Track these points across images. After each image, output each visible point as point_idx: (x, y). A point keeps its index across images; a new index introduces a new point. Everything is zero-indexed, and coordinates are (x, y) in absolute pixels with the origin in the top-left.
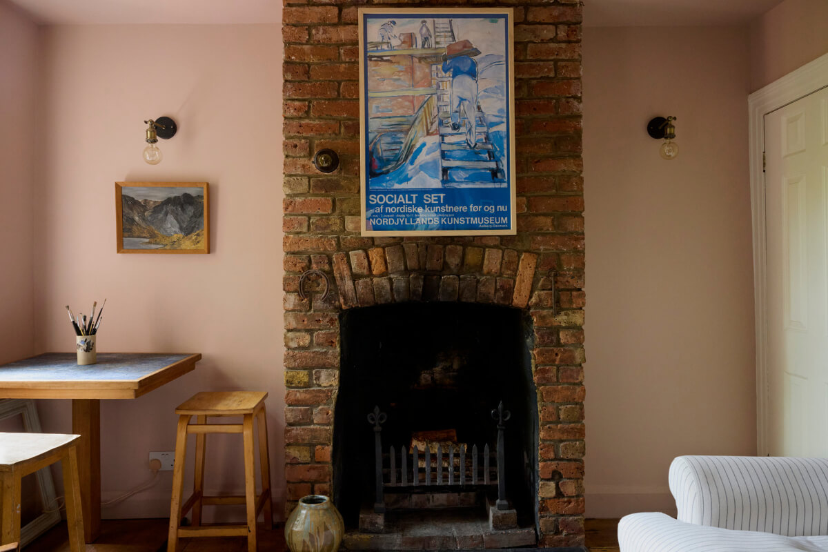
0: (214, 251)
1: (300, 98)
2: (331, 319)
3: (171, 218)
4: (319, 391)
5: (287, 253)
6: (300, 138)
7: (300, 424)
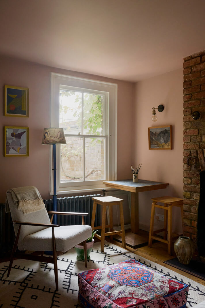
0: (174, 149)
1: (188, 94)
2: (197, 175)
3: (162, 138)
4: (193, 201)
5: (184, 150)
6: (188, 108)
7: (188, 212)
